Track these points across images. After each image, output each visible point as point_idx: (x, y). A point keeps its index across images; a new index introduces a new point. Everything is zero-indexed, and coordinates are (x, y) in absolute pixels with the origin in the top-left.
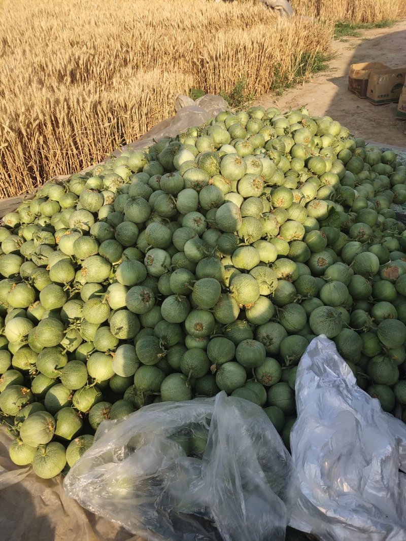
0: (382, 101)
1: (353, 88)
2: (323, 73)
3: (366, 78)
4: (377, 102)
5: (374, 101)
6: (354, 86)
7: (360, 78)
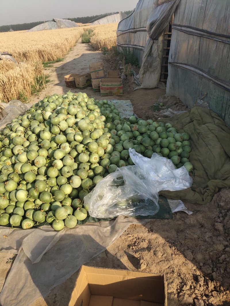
0: (84, 87)
1: (69, 85)
2: (49, 83)
3: (73, 80)
4: (83, 88)
5: (81, 88)
6: (69, 84)
7: (71, 81)
